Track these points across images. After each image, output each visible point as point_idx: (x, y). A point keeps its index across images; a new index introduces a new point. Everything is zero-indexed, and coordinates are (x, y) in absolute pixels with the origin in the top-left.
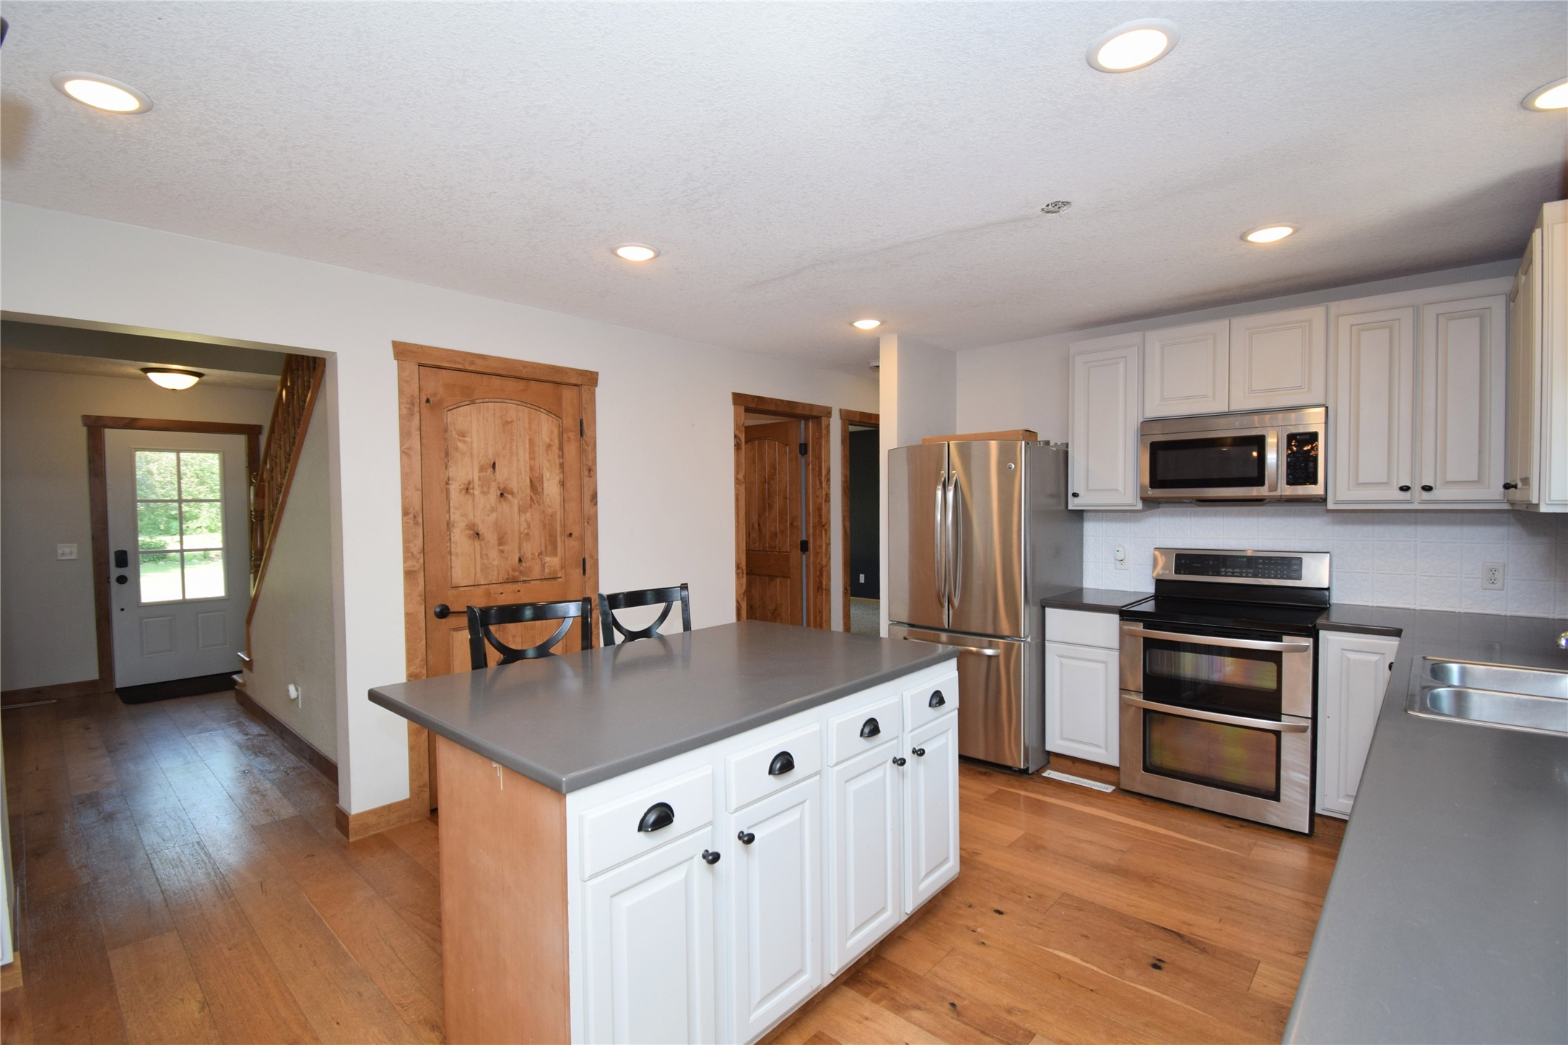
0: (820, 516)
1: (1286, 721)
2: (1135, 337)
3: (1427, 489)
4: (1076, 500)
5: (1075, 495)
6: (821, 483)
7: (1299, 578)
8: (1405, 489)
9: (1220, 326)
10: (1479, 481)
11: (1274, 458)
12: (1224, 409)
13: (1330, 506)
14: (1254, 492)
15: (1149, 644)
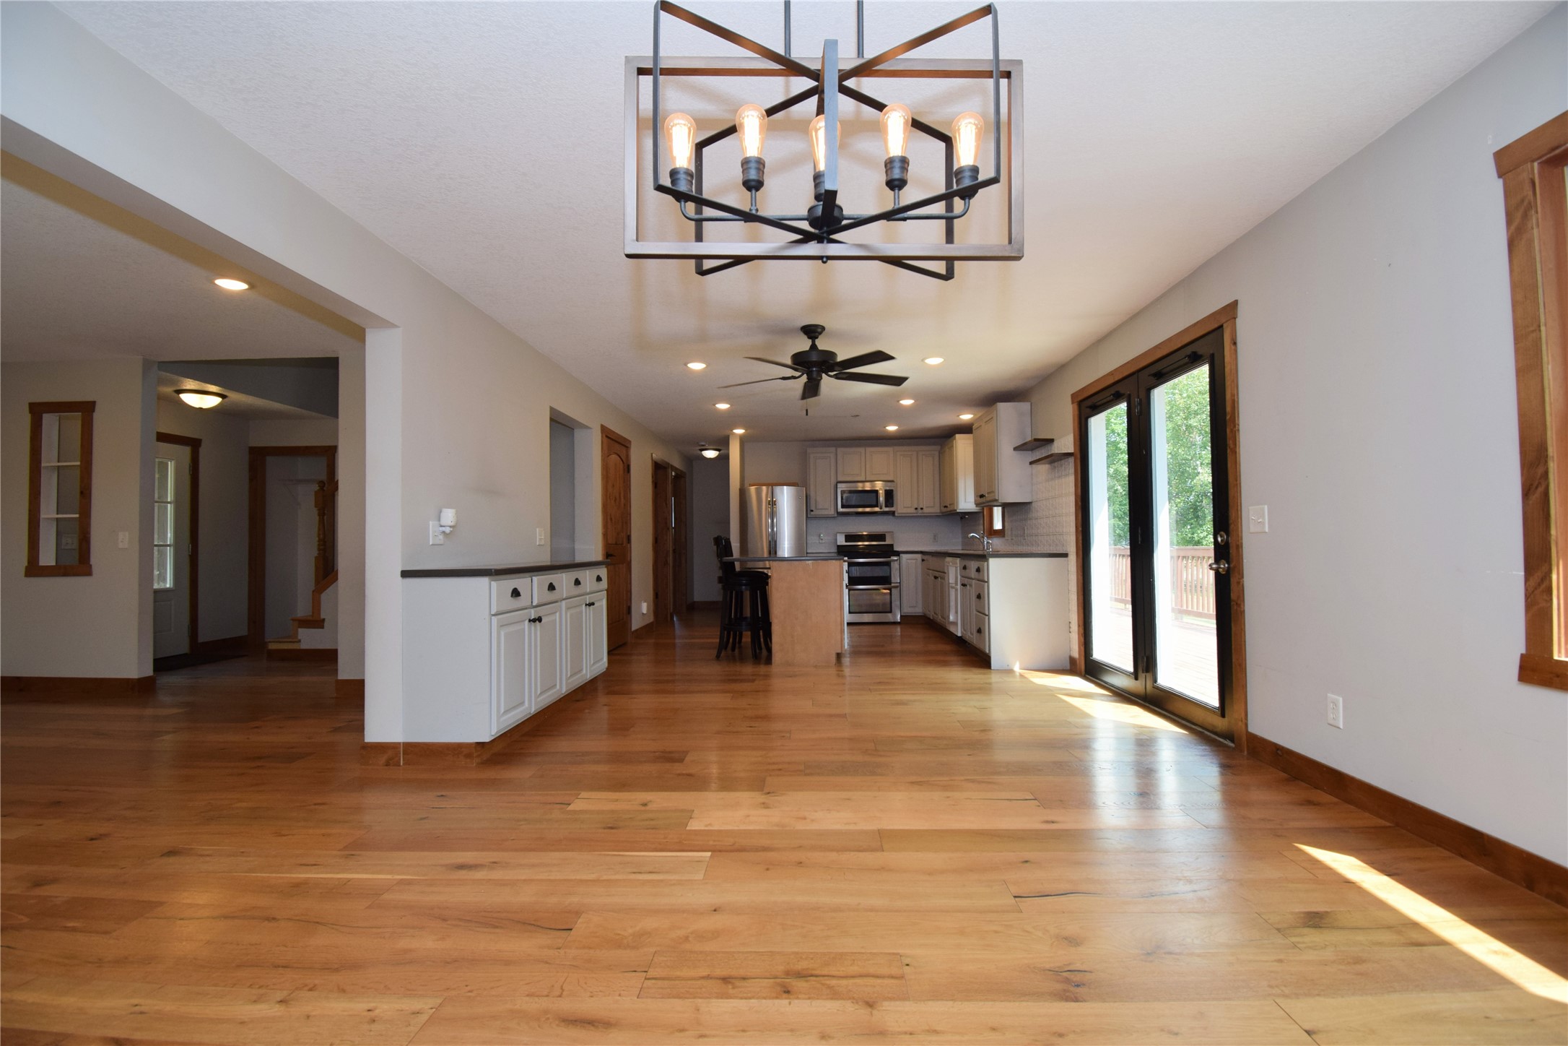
0: (666, 523)
1: (893, 585)
2: (833, 449)
3: (922, 509)
4: (812, 513)
5: (812, 511)
6: (666, 504)
7: (885, 541)
8: (916, 509)
9: (862, 450)
10: (933, 507)
11: (882, 499)
12: (864, 480)
13: (896, 515)
14: (877, 509)
15: (850, 565)
